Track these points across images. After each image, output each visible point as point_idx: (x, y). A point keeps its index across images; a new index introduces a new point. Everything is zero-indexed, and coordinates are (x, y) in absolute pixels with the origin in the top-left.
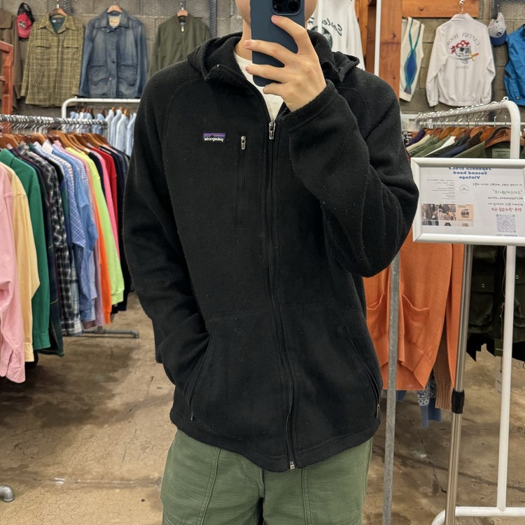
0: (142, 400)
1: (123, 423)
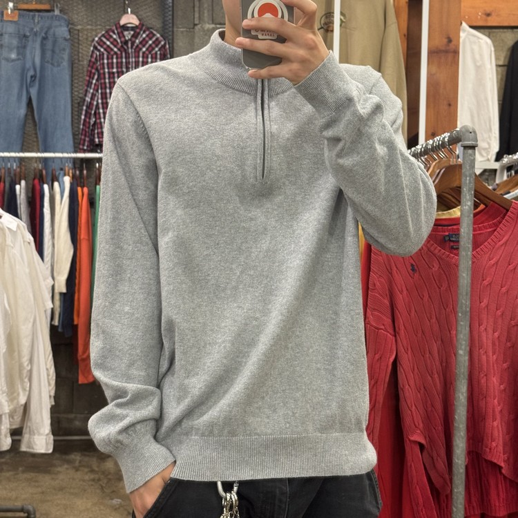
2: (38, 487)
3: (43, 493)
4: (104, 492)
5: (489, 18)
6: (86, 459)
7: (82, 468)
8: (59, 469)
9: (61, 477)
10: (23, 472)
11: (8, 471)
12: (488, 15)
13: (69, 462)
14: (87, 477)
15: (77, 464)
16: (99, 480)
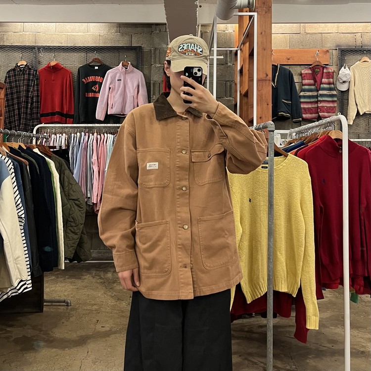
0: (91, 334)
1: (78, 347)
2: (75, 285)
3: (77, 288)
4: (107, 289)
5: (289, 61)
6: (98, 272)
7: (96, 277)
8: (85, 277)
9: (86, 281)
10: (68, 278)
11: (61, 278)
12: (289, 59)
13: (90, 274)
14: (98, 281)
15: (94, 275)
16: (104, 283)
